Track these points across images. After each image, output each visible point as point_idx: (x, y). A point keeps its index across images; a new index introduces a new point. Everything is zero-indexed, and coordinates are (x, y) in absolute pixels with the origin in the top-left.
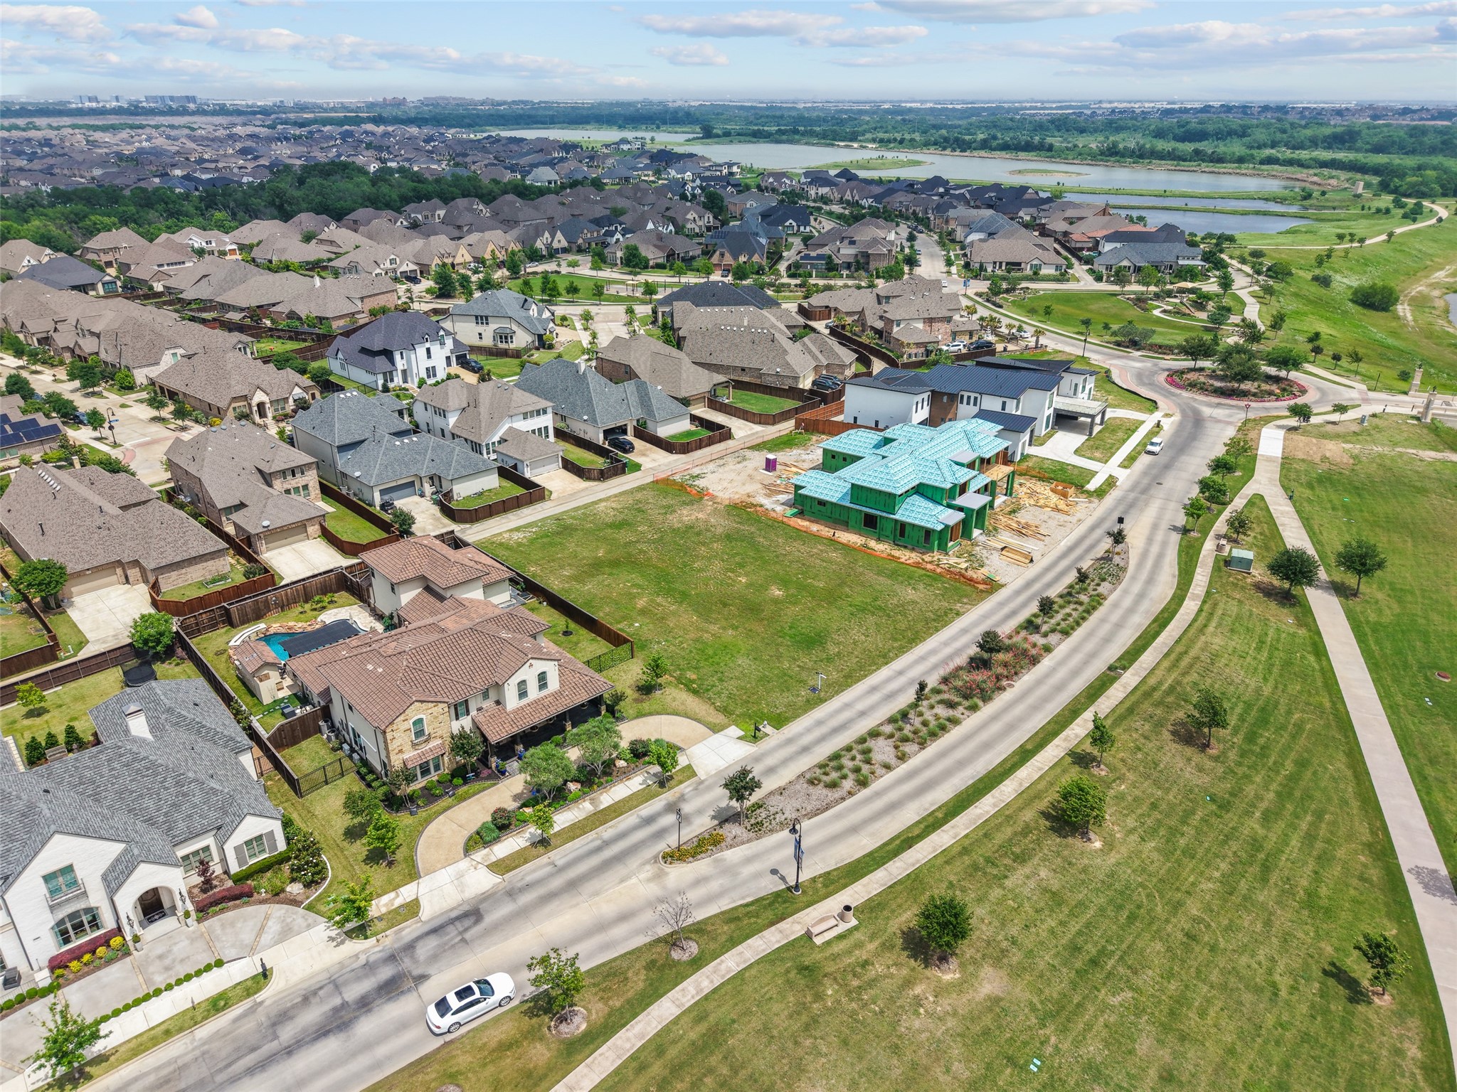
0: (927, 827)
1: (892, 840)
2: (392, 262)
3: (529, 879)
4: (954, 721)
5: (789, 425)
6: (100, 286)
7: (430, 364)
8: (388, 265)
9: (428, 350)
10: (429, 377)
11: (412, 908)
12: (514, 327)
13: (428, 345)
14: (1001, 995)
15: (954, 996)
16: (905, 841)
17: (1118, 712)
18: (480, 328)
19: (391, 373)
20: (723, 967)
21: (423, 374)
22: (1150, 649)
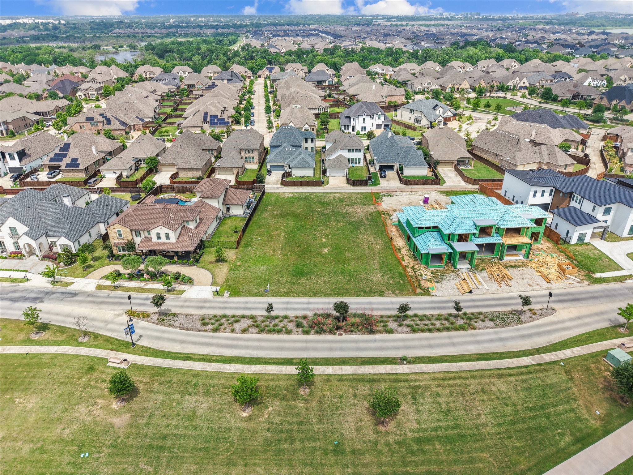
0: (203, 358)
1: (185, 354)
2: (429, 84)
3: (99, 294)
4: (289, 332)
5: (477, 187)
6: (327, 82)
7: (364, 125)
8: (426, 85)
9: (364, 119)
10: (362, 131)
11: (69, 284)
12: (423, 117)
13: (364, 117)
14: (116, 427)
15: (105, 413)
16: (187, 357)
17: (365, 377)
18: (411, 115)
19: (348, 126)
20: (81, 350)
21: (360, 130)
22: (447, 364)
